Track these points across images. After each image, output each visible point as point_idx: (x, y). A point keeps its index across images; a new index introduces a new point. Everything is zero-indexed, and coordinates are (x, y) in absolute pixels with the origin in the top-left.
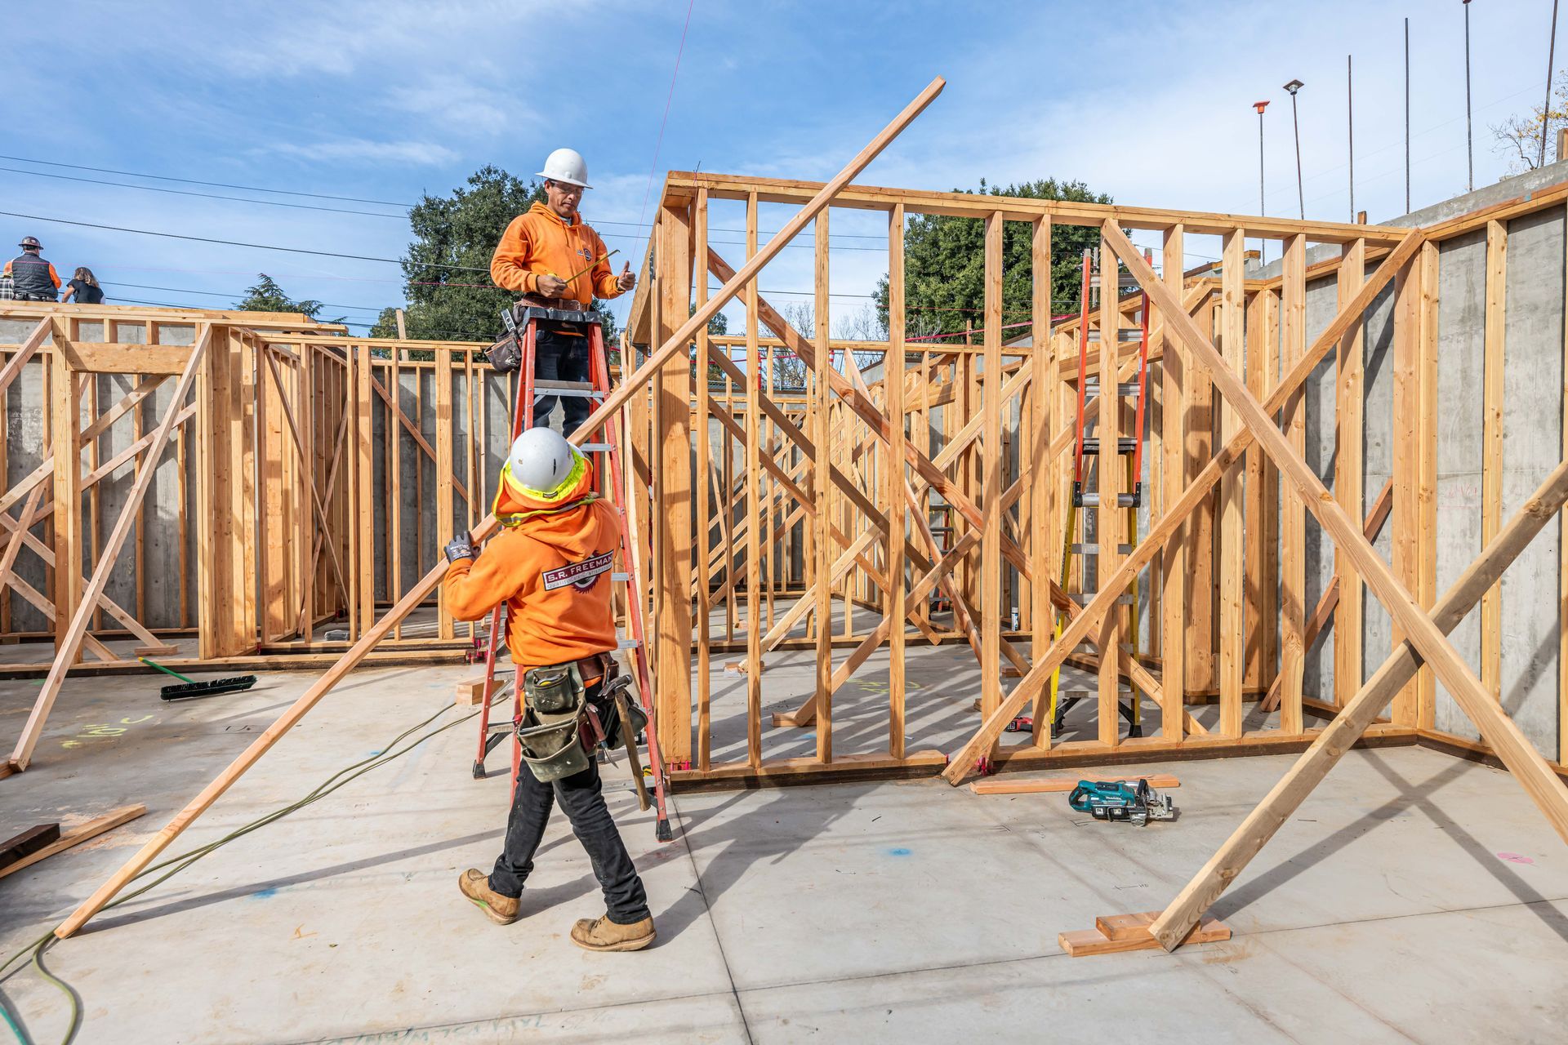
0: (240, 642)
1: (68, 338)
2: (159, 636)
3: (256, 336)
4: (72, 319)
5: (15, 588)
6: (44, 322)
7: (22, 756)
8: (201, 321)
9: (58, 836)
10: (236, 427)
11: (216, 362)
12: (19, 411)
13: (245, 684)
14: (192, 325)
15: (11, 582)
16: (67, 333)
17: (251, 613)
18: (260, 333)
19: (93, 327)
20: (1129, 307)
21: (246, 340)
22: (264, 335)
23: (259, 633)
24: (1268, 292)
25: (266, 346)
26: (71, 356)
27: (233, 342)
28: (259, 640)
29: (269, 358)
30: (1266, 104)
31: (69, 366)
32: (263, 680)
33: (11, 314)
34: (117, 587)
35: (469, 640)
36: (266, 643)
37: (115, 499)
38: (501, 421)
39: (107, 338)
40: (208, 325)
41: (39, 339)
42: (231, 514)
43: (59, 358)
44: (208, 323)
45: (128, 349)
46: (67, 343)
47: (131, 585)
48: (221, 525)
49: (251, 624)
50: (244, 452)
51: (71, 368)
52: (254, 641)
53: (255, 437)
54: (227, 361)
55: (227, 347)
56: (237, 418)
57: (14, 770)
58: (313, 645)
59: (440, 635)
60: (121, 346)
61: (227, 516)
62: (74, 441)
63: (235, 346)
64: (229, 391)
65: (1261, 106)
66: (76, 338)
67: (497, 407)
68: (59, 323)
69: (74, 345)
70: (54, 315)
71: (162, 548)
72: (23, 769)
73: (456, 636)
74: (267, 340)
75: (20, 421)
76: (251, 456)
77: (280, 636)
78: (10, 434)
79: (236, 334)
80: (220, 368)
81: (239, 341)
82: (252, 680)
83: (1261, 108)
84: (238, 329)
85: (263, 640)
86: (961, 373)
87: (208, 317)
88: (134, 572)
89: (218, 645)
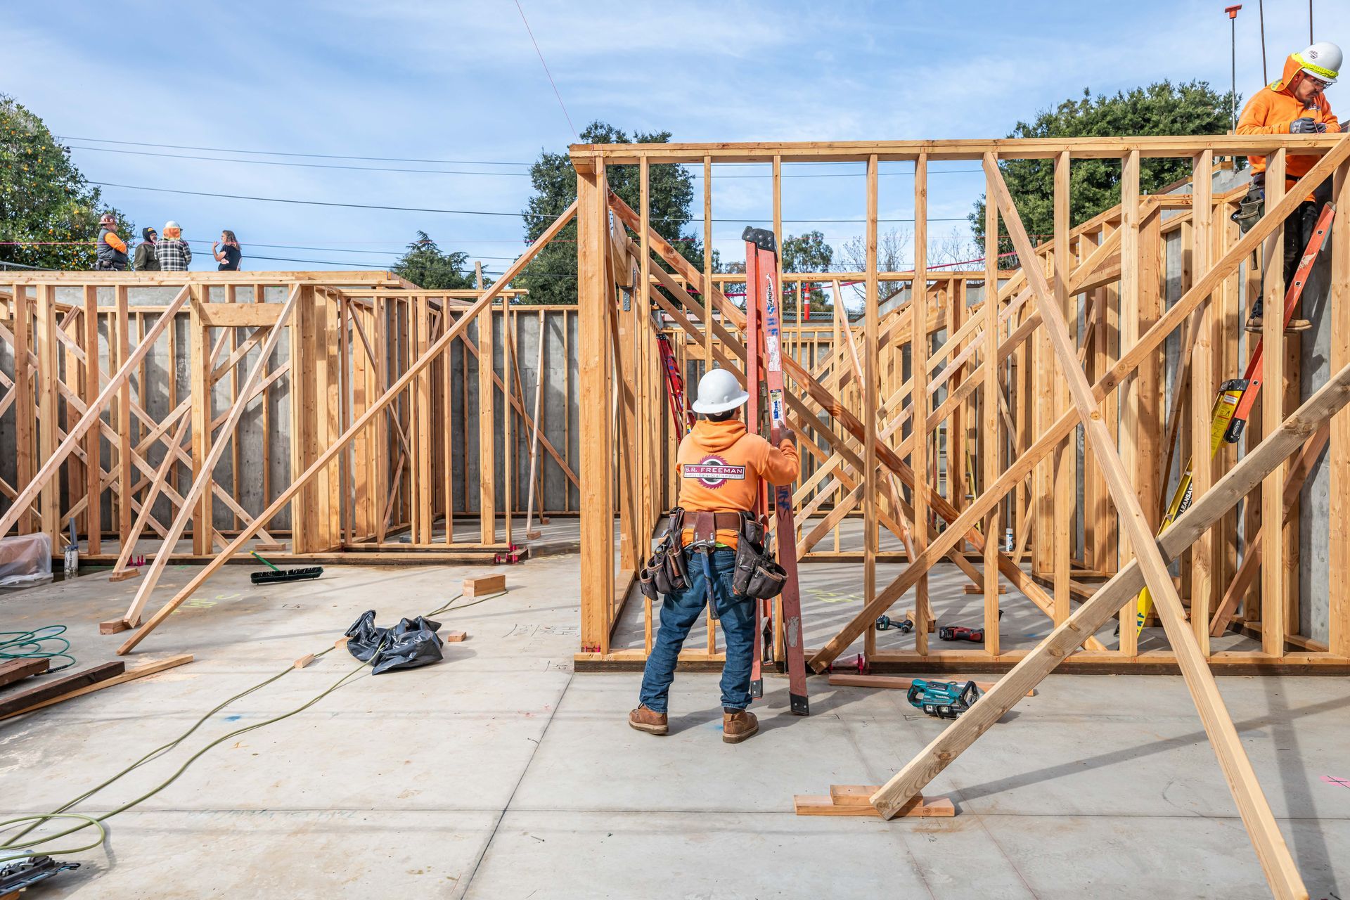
0: (324, 543)
1: (201, 301)
2: (274, 536)
3: (340, 292)
4: (204, 286)
5: (168, 495)
6: (184, 289)
7: (132, 616)
8: (293, 282)
9: (123, 670)
10: (321, 367)
11: (305, 315)
12: (184, 358)
13: (314, 574)
14: (287, 286)
15: (164, 490)
16: (199, 295)
17: (335, 520)
18: (344, 290)
19: (218, 290)
20: (1088, 228)
21: (331, 295)
22: (347, 292)
23: (343, 536)
24: (1226, 205)
25: (348, 299)
26: (202, 315)
27: (318, 297)
28: (343, 541)
29: (351, 309)
30: (1239, 8)
31: (201, 323)
32: (328, 571)
33: (163, 284)
34: (251, 496)
35: (506, 545)
36: (349, 544)
37: (249, 426)
38: (560, 355)
39: (227, 300)
40: (297, 285)
41: (179, 303)
42: (316, 437)
43: (195, 315)
44: (298, 283)
45: (241, 308)
46: (200, 304)
47: (261, 494)
48: (309, 446)
49: (335, 528)
50: (329, 385)
51: (202, 324)
52: (338, 541)
53: (338, 372)
54: (313, 313)
55: (313, 303)
56: (323, 358)
57: (126, 627)
58: (382, 546)
59: (482, 541)
60: (235, 305)
61: (314, 439)
62: (205, 381)
63: (319, 300)
64: (314, 338)
65: (1233, 10)
66: (207, 300)
67: (555, 344)
68: (195, 289)
69: (205, 306)
70: (192, 283)
71: (282, 465)
72: (133, 626)
73: (497, 542)
74: (348, 295)
75: (184, 365)
76: (335, 389)
77: (364, 538)
78: (178, 376)
79: (321, 292)
80: (308, 320)
81: (324, 297)
82: (320, 571)
83: (1233, 13)
84: (323, 288)
85: (346, 541)
86: (951, 299)
87: (298, 279)
88: (263, 484)
89: (307, 543)
